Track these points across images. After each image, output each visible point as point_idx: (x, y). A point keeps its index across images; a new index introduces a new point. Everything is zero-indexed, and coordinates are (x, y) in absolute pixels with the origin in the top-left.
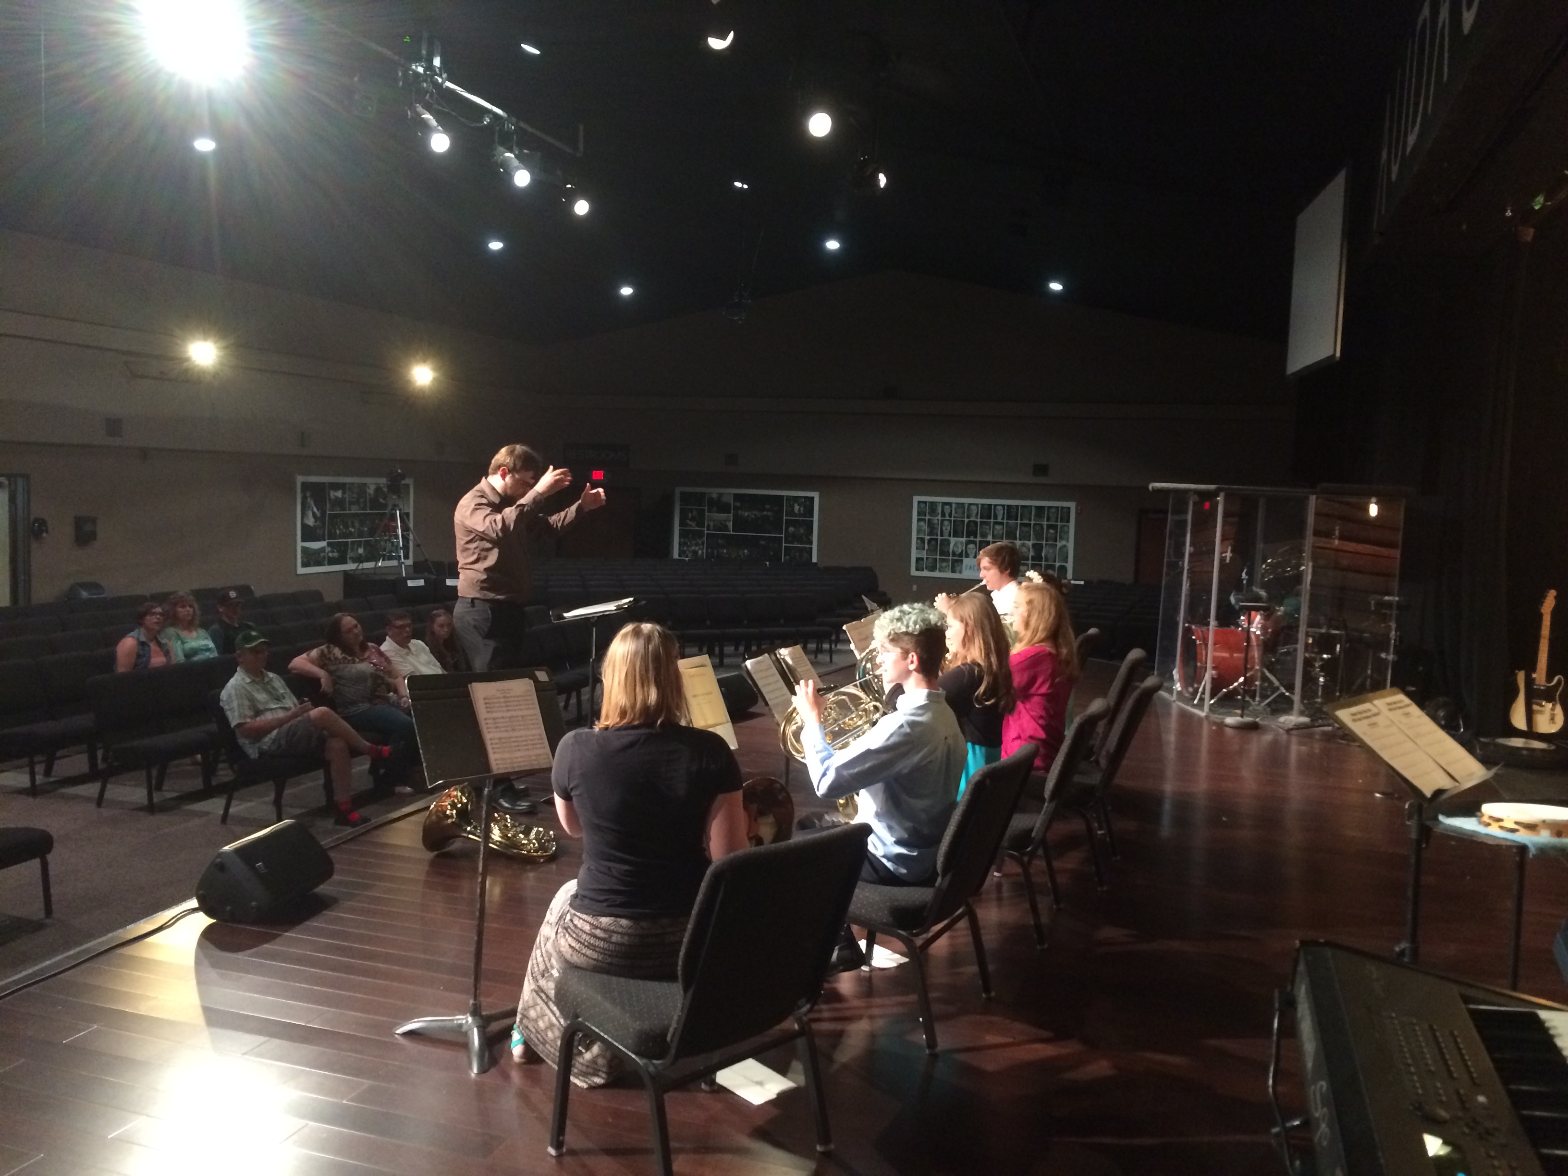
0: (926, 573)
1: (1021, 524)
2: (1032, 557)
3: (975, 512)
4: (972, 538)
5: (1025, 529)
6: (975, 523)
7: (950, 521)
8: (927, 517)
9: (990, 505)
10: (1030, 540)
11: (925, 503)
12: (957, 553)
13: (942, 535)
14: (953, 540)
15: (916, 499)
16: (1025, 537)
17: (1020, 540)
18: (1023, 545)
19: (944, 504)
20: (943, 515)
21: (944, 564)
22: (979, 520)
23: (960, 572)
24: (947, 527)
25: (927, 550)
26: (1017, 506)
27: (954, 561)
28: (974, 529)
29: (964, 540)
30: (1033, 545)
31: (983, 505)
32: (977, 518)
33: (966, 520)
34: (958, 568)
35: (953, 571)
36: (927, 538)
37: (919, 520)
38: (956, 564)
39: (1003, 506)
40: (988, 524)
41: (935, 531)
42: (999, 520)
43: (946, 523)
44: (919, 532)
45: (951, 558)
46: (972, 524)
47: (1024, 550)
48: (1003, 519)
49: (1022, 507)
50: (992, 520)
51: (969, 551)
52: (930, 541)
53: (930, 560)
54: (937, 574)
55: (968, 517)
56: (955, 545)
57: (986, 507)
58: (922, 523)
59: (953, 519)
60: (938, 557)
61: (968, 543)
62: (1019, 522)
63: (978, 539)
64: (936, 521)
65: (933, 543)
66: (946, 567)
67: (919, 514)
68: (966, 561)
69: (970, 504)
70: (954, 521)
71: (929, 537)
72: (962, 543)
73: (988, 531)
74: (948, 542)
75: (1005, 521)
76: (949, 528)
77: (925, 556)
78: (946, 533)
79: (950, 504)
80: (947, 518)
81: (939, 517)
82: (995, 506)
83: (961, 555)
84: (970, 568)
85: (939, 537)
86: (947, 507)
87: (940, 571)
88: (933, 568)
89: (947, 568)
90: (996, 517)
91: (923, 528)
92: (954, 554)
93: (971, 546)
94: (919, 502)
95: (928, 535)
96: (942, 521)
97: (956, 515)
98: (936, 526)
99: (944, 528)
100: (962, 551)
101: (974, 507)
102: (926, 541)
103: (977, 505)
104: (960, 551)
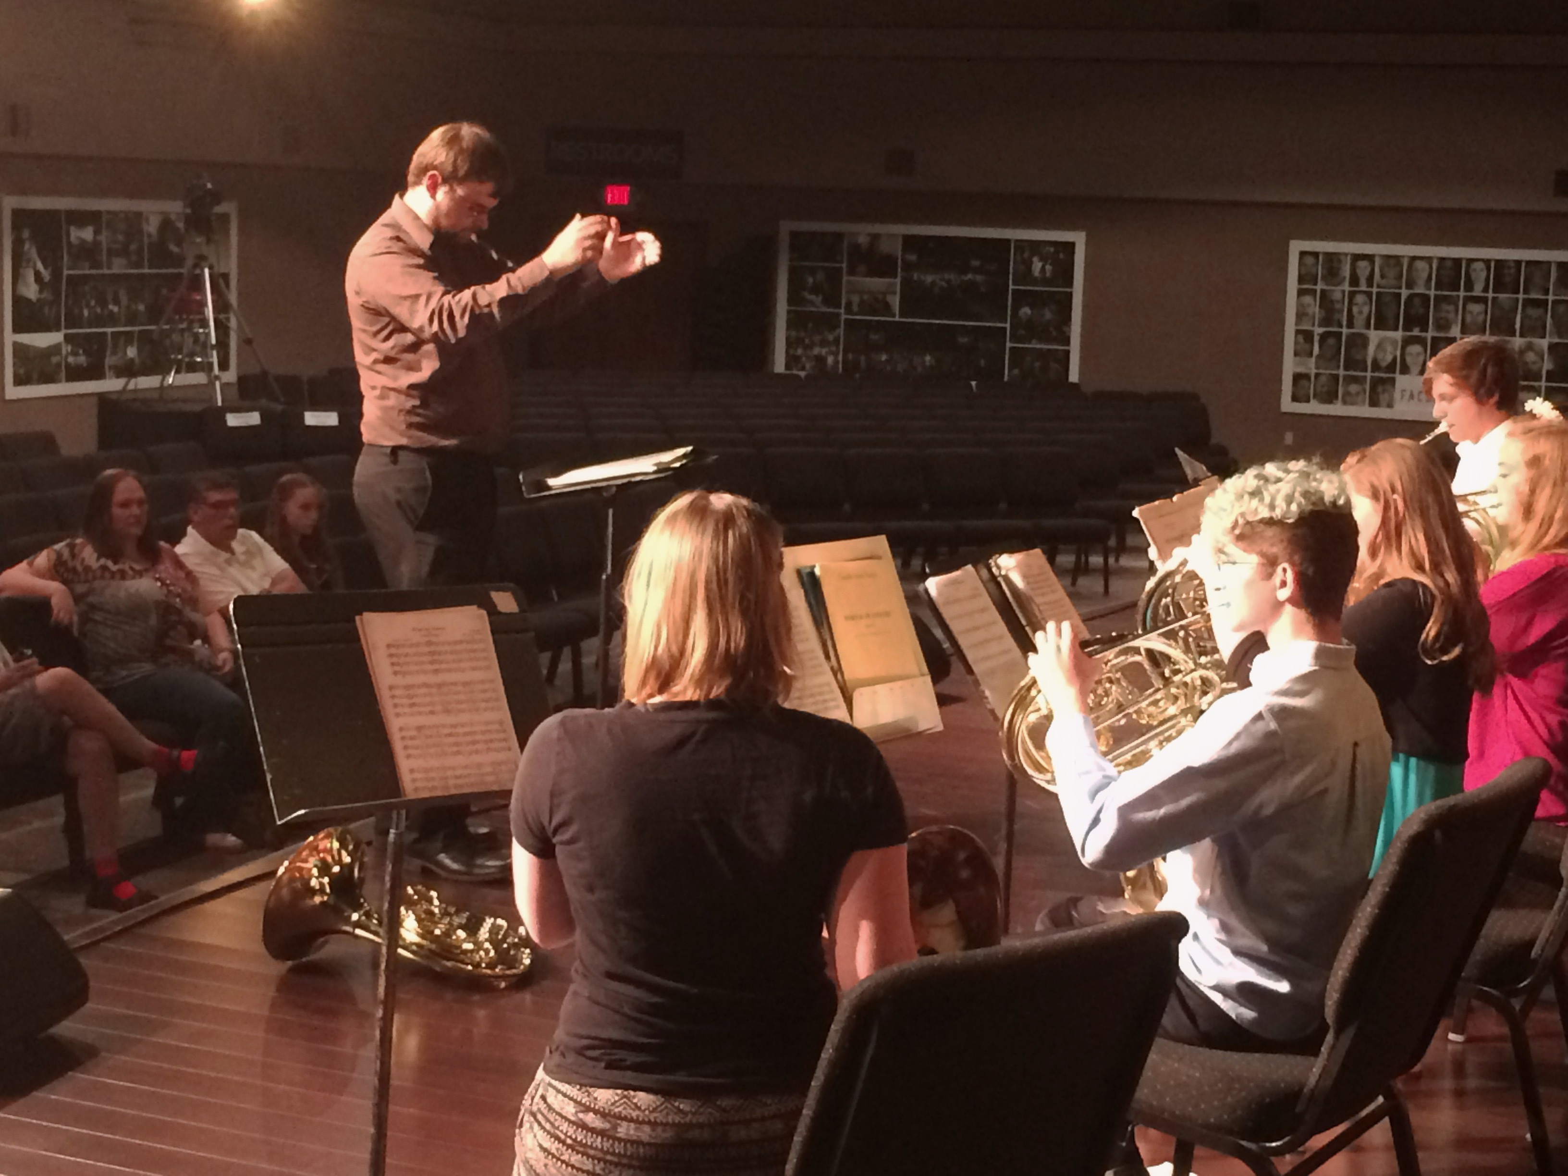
0: (1314, 407)
1: (1528, 303)
2: (1548, 372)
3: (1425, 275)
4: (1416, 332)
5: (1533, 312)
6: (1425, 298)
7: (1369, 295)
8: (1319, 287)
9: (1457, 262)
10: (1544, 337)
11: (1316, 255)
12: (1384, 364)
13: (1350, 325)
14: (1374, 336)
15: (1296, 247)
16: (1534, 329)
17: (1522, 336)
18: (1530, 347)
19: (1357, 258)
20: (1354, 280)
21: (1354, 388)
22: (1432, 293)
23: (1390, 405)
24: (1363, 308)
25: (1318, 357)
26: (1518, 263)
27: (1376, 383)
28: (1421, 311)
29: (1398, 335)
30: (1552, 347)
31: (1442, 260)
32: (1430, 289)
33: (1405, 293)
34: (1384, 398)
35: (1374, 403)
36: (1318, 330)
37: (1301, 293)
38: (1380, 389)
39: (1487, 262)
40: (1453, 301)
41: (1336, 316)
42: (1477, 291)
43: (1360, 299)
44: (1300, 316)
45: (1369, 374)
46: (1417, 301)
47: (1530, 357)
48: (1486, 289)
49: (1528, 263)
50: (1462, 293)
51: (1409, 360)
52: (1323, 337)
53: (1323, 379)
54: (1337, 409)
55: (1409, 286)
56: (1379, 346)
57: (1449, 264)
58: (1308, 299)
59: (1375, 290)
60: (1341, 372)
61: (1407, 342)
62: (1521, 296)
63: (1430, 334)
64: (1337, 296)
65: (1331, 341)
66: (1358, 394)
67: (1301, 280)
68: (1402, 381)
69: (1414, 259)
70: (1378, 294)
71: (1321, 330)
72: (1394, 342)
73: (1451, 316)
74: (1364, 341)
75: (1490, 295)
76: (1366, 310)
77: (1313, 371)
78: (1359, 321)
79: (1370, 258)
80: (1363, 287)
81: (1346, 287)
82: (1470, 261)
83: (1391, 368)
84: (1412, 396)
85: (1345, 331)
86: (1363, 264)
87: (1345, 402)
88: (1329, 397)
89: (1360, 398)
90: (1469, 286)
91: (1310, 311)
92: (1376, 366)
93: (1415, 349)
94: (1303, 254)
95: (1320, 326)
96: (1352, 295)
97: (1384, 282)
98: (1338, 306)
99: (1355, 310)
100: (1395, 359)
101: (1421, 265)
102: (1316, 338)
103: (1429, 259)
104: (1389, 358)
